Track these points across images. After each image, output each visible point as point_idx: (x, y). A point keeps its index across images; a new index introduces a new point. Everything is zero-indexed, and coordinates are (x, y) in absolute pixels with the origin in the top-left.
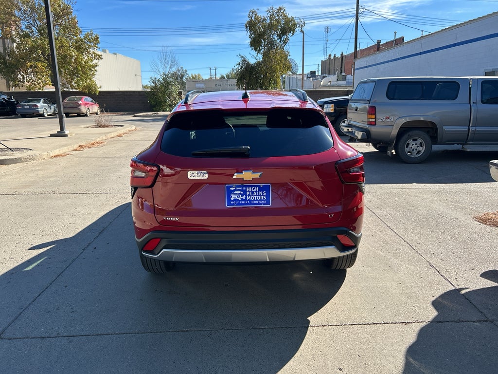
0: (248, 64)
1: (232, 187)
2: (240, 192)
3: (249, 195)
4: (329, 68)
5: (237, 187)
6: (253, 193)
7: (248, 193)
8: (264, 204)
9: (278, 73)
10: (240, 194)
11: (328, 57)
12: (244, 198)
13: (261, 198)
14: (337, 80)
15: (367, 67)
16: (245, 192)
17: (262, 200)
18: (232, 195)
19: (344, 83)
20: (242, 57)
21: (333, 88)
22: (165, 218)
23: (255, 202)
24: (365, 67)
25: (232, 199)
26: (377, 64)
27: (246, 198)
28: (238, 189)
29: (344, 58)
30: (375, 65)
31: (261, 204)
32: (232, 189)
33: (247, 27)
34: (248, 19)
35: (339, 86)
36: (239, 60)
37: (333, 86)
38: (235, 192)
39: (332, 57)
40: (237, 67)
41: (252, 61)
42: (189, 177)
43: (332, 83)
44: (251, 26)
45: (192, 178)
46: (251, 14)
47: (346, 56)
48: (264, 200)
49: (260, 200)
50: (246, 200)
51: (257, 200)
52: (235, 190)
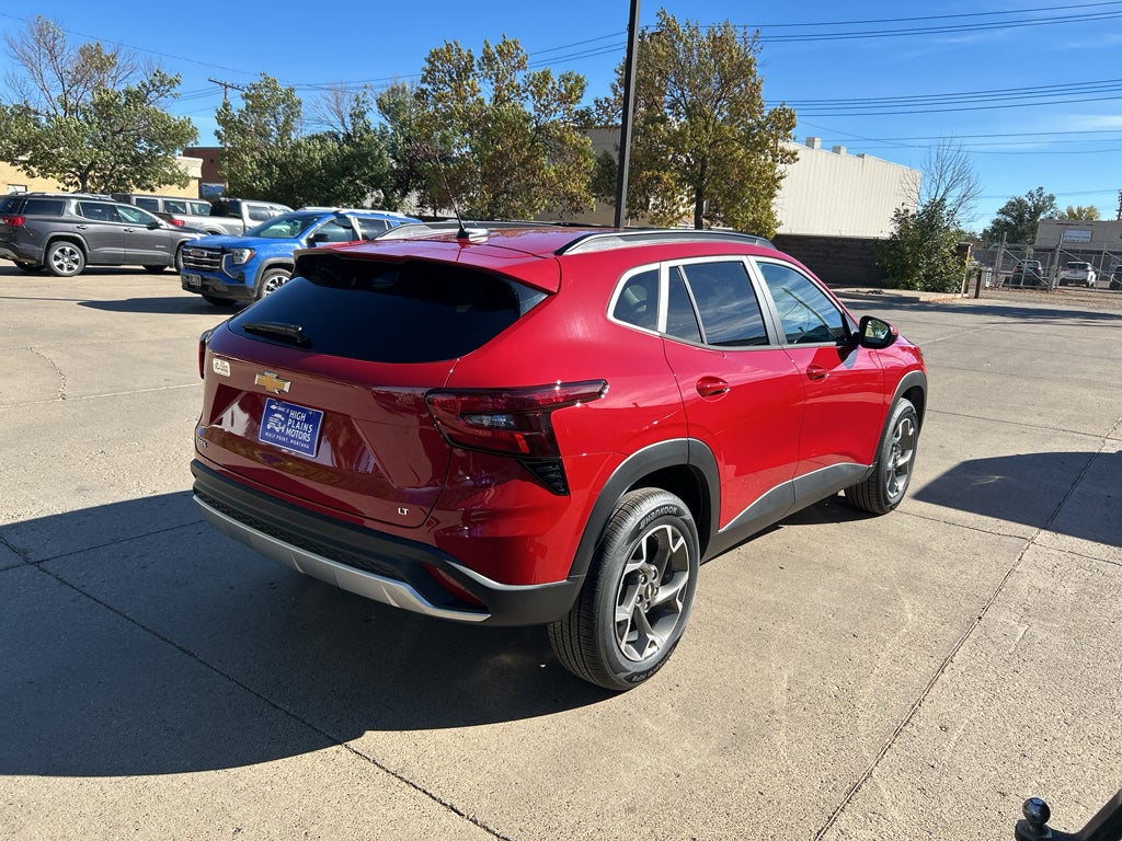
2: (280, 417)
3: (290, 426)
5: (281, 405)
6: (296, 422)
7: (290, 422)
8: (305, 450)
10: (280, 420)
12: (283, 429)
13: (304, 437)
16: (286, 417)
17: (305, 442)
18: (271, 419)
23: (294, 443)
25: (269, 427)
27: (286, 430)
28: (280, 408)
31: (300, 449)
32: (274, 407)
38: (276, 415)
48: (307, 443)
49: (301, 441)
50: (283, 434)
51: (297, 440)
52: (276, 411)
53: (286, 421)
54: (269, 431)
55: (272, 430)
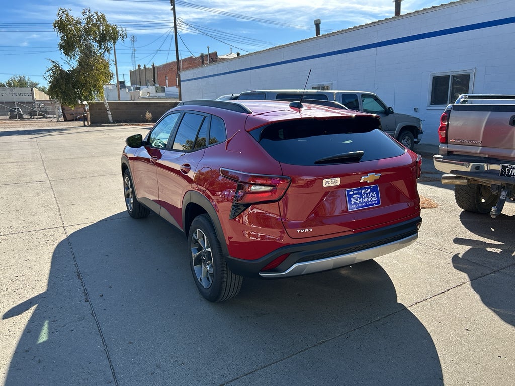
0: (62, 71)
1: (351, 191)
2: (357, 195)
3: (365, 197)
4: (140, 79)
5: (354, 190)
6: (367, 194)
7: (363, 196)
8: (376, 204)
9: (101, 83)
10: (358, 197)
11: (137, 68)
12: (361, 200)
13: (373, 198)
14: (156, 91)
15: (195, 79)
16: (361, 194)
17: (374, 201)
18: (352, 199)
19: (163, 94)
20: (53, 62)
21: (153, 99)
22: (298, 231)
23: (369, 203)
24: (192, 80)
25: (352, 202)
26: (206, 77)
27: (362, 200)
28: (355, 192)
29: (156, 69)
30: (204, 78)
31: (373, 204)
32: (351, 193)
33: (55, 27)
34: (57, 18)
35: (159, 98)
36: (51, 66)
37: (153, 98)
38: (354, 196)
39: (142, 68)
40: (48, 74)
41: (66, 68)
42: (324, 186)
43: (151, 95)
44: (62, 26)
45: (327, 186)
46: (61, 12)
47: (159, 68)
48: (376, 201)
49: (373, 201)
50: (362, 202)
51: (371, 201)
52: (354, 194)
53: (361, 196)
54: (353, 204)
55: (355, 203)
